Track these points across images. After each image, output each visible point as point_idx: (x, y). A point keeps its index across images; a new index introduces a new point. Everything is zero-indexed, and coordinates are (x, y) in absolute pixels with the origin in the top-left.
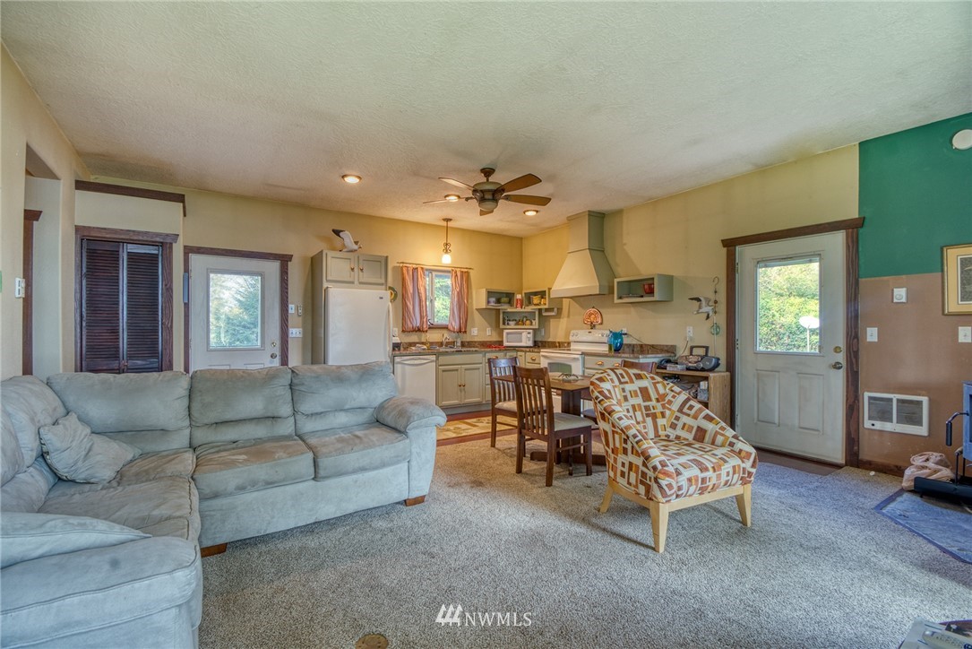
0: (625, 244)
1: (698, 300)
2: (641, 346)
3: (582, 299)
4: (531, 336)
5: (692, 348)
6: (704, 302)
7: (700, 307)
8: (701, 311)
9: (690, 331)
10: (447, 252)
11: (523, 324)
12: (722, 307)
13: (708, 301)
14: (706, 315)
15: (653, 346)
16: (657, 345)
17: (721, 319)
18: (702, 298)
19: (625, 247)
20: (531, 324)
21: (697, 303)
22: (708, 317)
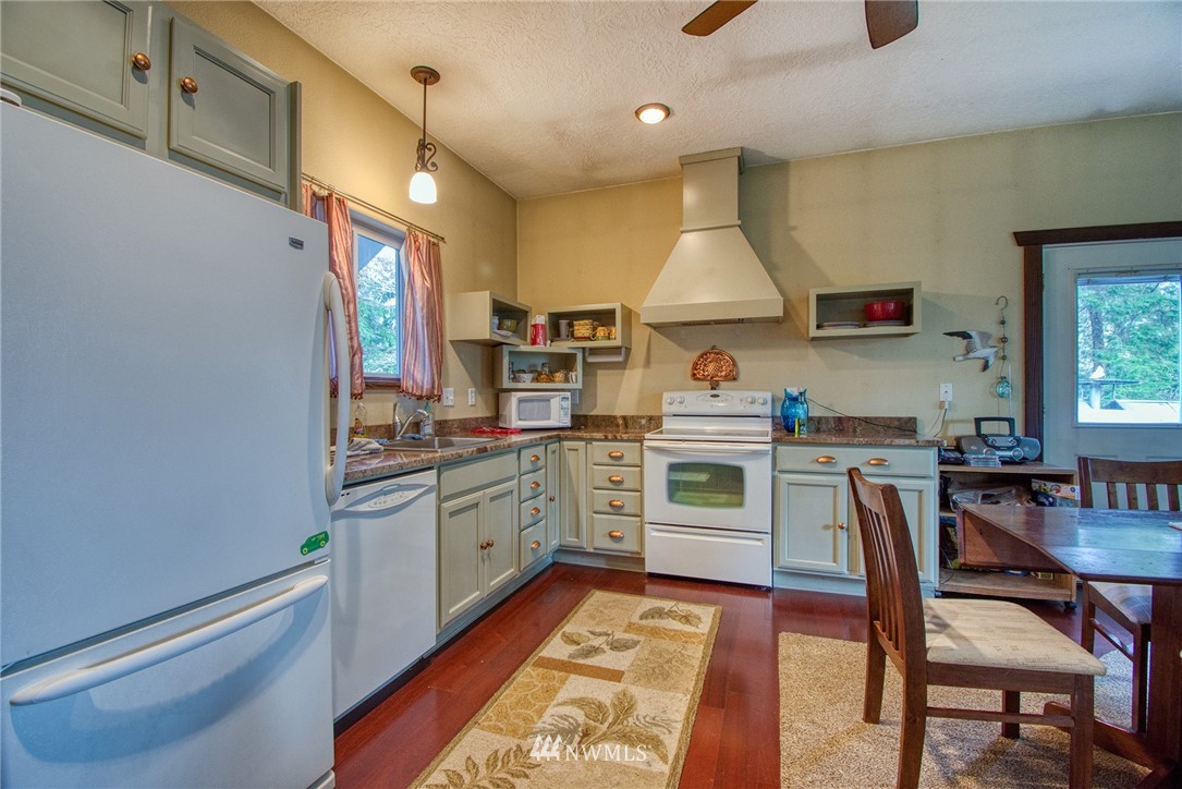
0: (794, 228)
1: (965, 335)
2: (839, 420)
3: (684, 330)
4: (567, 404)
5: (978, 421)
6: (976, 339)
7: (969, 350)
8: (971, 355)
9: (947, 392)
10: (424, 167)
11: (551, 379)
12: (1016, 349)
13: (985, 336)
14: (982, 362)
15: (867, 420)
16: (876, 418)
17: (1014, 370)
18: (973, 334)
19: (794, 234)
20: (567, 380)
21: (960, 343)
22: (986, 367)
